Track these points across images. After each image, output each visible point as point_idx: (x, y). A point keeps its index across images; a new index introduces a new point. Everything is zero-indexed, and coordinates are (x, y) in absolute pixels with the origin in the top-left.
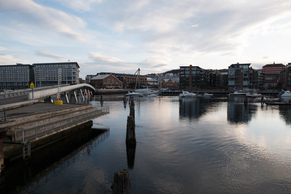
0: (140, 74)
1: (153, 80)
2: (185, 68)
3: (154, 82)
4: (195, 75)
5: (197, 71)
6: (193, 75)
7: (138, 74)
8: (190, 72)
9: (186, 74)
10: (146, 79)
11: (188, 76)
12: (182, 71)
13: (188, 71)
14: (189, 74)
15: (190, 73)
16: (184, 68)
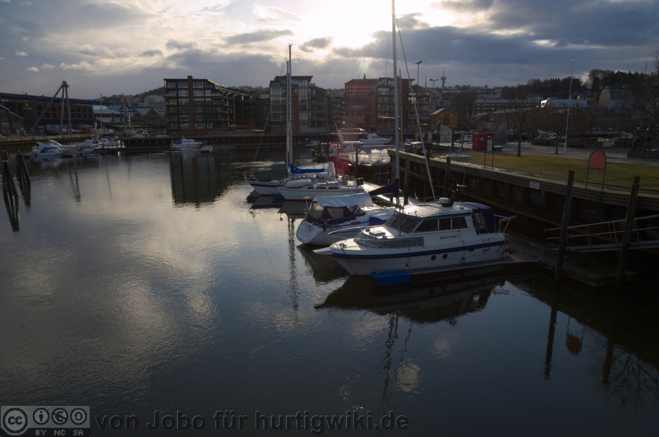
0: (69, 97)
1: (110, 112)
2: (177, 84)
3: (113, 115)
4: (200, 99)
5: (205, 89)
6: (198, 99)
7: (65, 97)
8: (191, 93)
9: (181, 97)
10: (91, 109)
11: (186, 103)
12: (172, 90)
13: (185, 91)
14: (186, 97)
15: (189, 94)
16: (175, 83)
